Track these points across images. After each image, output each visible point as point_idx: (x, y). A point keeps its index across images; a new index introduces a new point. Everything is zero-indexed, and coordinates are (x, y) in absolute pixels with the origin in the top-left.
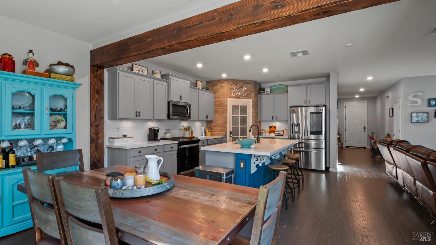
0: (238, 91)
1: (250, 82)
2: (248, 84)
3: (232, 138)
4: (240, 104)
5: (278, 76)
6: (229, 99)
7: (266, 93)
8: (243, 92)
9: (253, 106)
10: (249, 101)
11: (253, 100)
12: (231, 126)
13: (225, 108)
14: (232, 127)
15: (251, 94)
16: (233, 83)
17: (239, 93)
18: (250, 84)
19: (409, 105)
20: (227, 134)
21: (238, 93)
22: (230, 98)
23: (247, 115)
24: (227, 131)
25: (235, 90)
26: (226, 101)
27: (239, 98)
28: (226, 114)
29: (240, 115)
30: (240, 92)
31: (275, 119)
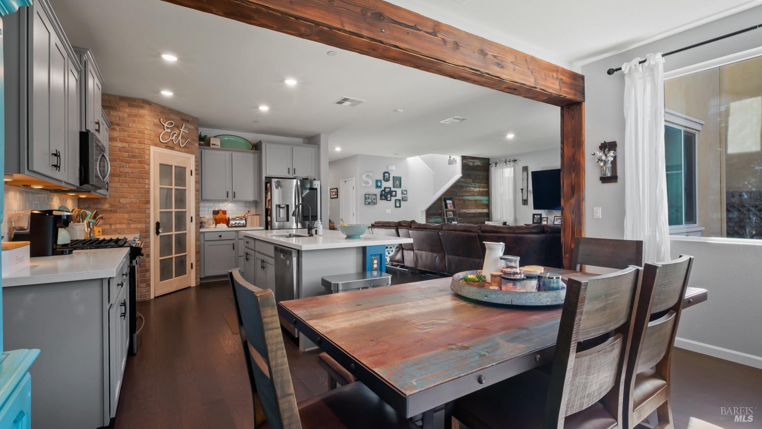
0: (171, 132)
1: (191, 119)
2: (188, 121)
3: (161, 236)
4: (174, 164)
5: (254, 122)
6: (153, 149)
7: (211, 146)
8: (180, 138)
9: (196, 170)
10: (190, 158)
11: (196, 157)
12: (159, 210)
13: (146, 166)
14: (160, 212)
15: (192, 144)
16: (161, 113)
17: (174, 138)
18: (191, 124)
19: (363, 185)
20: (149, 227)
21: (171, 138)
22: (156, 145)
23: (187, 188)
24: (149, 223)
25: (166, 130)
26: (148, 152)
27: (172, 148)
28: (147, 181)
29: (175, 185)
30: (175, 135)
31: (231, 196)
